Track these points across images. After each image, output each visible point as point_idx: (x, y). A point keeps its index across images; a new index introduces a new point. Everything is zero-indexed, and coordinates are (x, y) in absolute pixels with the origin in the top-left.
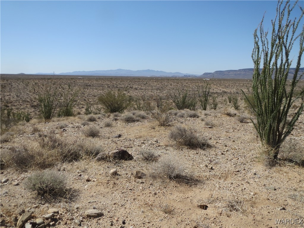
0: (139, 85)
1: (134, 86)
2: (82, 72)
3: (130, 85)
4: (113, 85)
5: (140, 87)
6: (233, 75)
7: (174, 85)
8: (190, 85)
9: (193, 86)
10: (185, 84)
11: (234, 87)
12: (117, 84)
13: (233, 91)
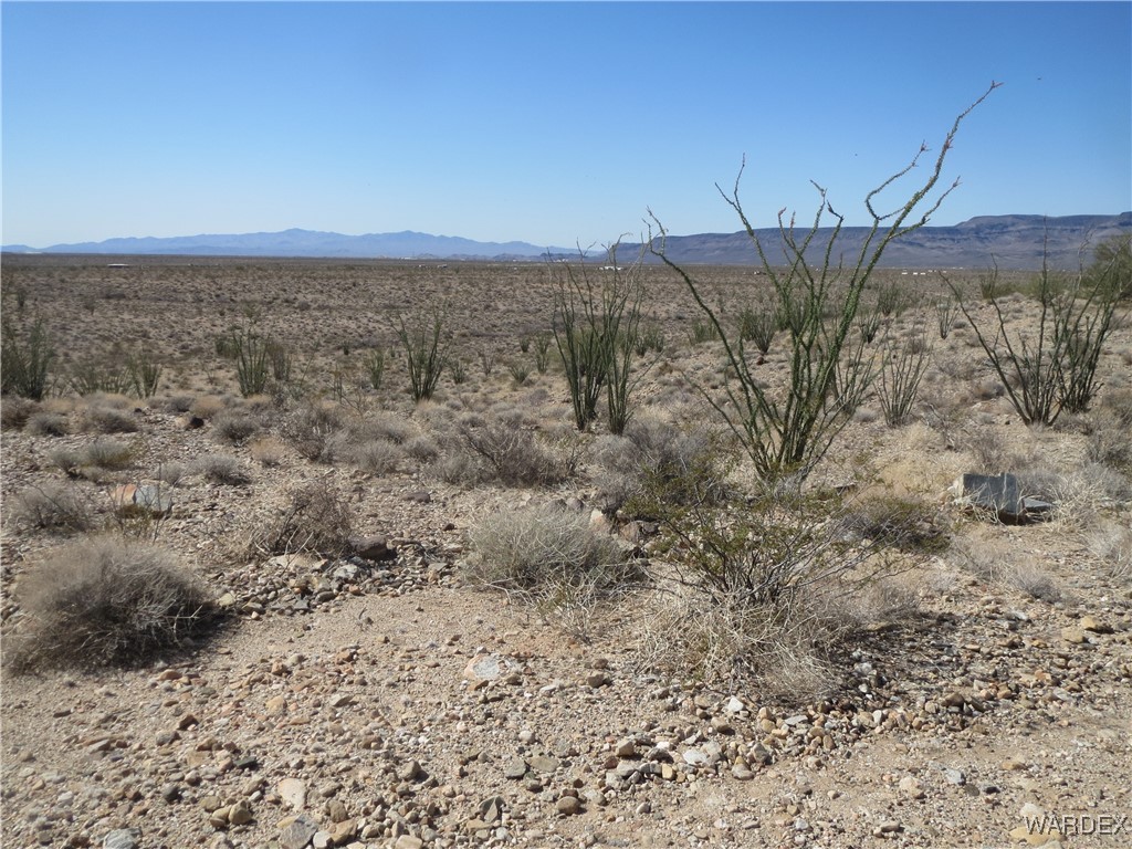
0: (322, 292)
1: (300, 296)
2: (142, 240)
3: (285, 290)
4: (219, 292)
5: (322, 298)
6: (717, 252)
7: (457, 292)
8: (517, 292)
9: (529, 294)
10: (500, 287)
11: (674, 298)
12: (237, 288)
13: (667, 312)
